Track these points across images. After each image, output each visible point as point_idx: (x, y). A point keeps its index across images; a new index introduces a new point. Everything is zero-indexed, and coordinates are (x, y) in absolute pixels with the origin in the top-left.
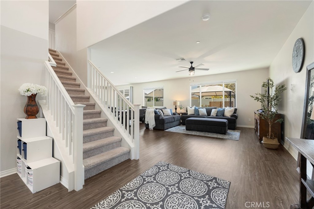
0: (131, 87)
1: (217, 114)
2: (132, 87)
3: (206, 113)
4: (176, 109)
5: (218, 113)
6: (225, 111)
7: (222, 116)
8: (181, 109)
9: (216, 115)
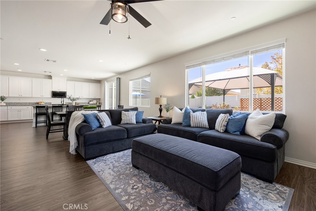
0: (117, 78)
1: (227, 126)
2: (119, 78)
3: (205, 123)
4: (161, 110)
5: (230, 124)
6: (249, 120)
7: (238, 133)
8: (167, 112)
9: (224, 128)
